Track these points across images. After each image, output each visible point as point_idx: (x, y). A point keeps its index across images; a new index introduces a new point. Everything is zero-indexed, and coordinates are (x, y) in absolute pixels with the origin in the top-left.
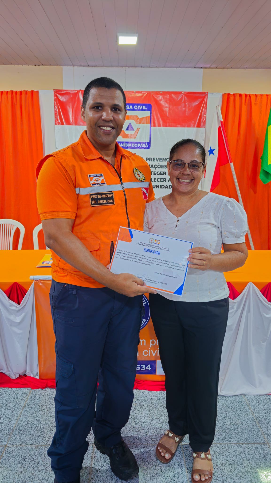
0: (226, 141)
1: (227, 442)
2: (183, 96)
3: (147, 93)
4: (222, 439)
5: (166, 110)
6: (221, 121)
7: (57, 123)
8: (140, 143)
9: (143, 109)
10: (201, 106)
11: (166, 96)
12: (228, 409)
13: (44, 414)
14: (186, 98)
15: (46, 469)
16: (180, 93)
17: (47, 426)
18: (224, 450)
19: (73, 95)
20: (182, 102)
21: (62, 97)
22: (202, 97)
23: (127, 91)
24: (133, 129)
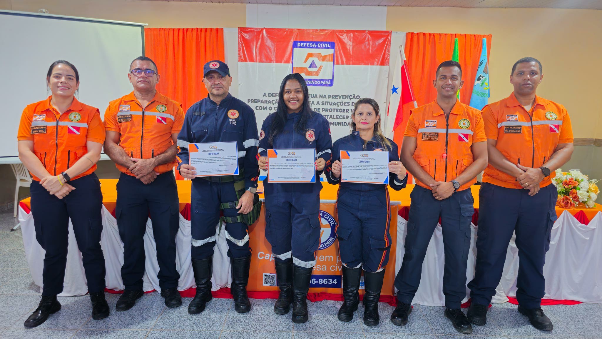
0: (409, 80)
2: (367, 34)
3: (332, 32)
5: (349, 48)
6: (405, 60)
8: (323, 80)
9: (327, 47)
10: (385, 45)
11: (350, 34)
14: (369, 36)
16: (364, 31)
19: (257, 33)
20: (366, 40)
21: (246, 35)
22: (385, 35)
23: (311, 29)
24: (316, 67)
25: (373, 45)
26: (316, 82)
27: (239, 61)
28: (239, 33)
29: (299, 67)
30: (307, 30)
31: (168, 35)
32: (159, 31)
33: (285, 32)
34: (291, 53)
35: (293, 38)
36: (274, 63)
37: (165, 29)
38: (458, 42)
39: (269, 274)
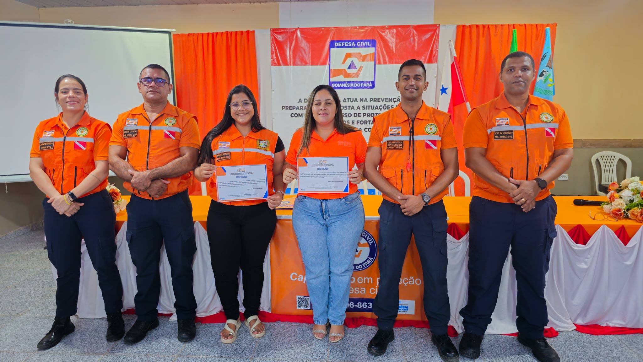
2: (412, 29)
3: (372, 28)
5: (392, 45)
6: (454, 57)
7: (273, 64)
8: (363, 82)
9: (367, 45)
10: (432, 41)
11: (392, 30)
14: (414, 31)
16: (409, 26)
19: (290, 34)
20: (411, 36)
21: (279, 36)
22: (433, 29)
23: (349, 27)
24: (355, 68)
25: (418, 40)
26: (356, 85)
27: (272, 65)
28: (272, 35)
29: (337, 68)
30: (344, 28)
31: (198, 40)
32: (188, 36)
33: (321, 31)
34: (327, 53)
35: (329, 38)
36: (309, 65)
37: (193, 35)
38: (516, 34)
39: (303, 297)
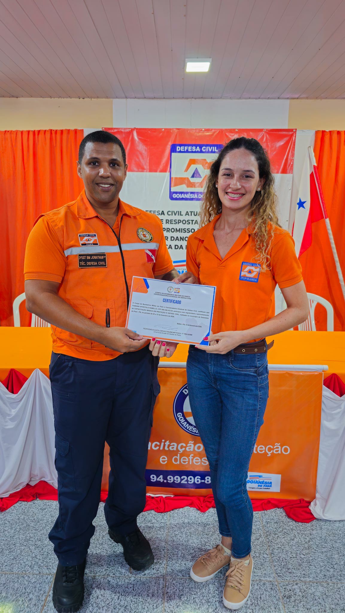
0: (320, 191)
1: (336, 580)
2: (265, 134)
3: (219, 132)
4: (329, 576)
6: (314, 166)
9: (213, 151)
10: (288, 147)
12: (335, 538)
13: (100, 535)
14: (267, 136)
15: (108, 606)
16: (261, 130)
17: (105, 551)
18: (333, 591)
19: (125, 135)
20: (263, 142)
22: (288, 135)
23: (194, 129)
24: (200, 176)
25: (272, 147)
29: (178, 176)
30: (188, 130)
31: (16, 138)
32: (5, 133)
33: (160, 132)
34: (168, 159)
35: (171, 141)
36: (147, 172)
37: (11, 132)
